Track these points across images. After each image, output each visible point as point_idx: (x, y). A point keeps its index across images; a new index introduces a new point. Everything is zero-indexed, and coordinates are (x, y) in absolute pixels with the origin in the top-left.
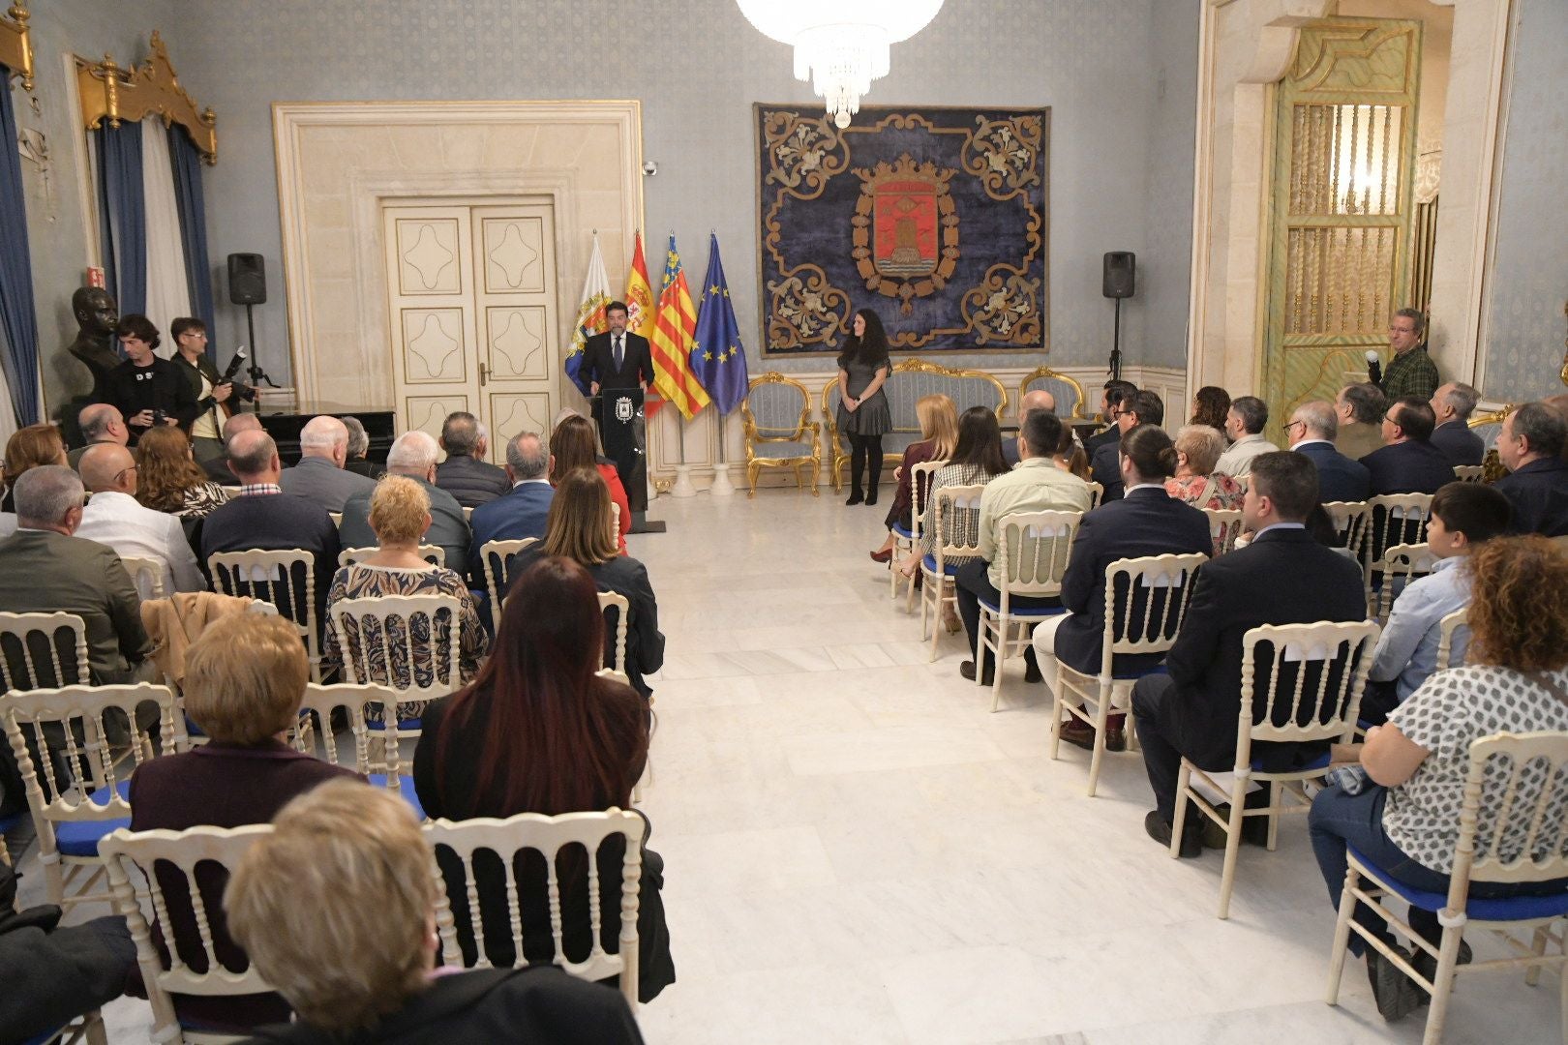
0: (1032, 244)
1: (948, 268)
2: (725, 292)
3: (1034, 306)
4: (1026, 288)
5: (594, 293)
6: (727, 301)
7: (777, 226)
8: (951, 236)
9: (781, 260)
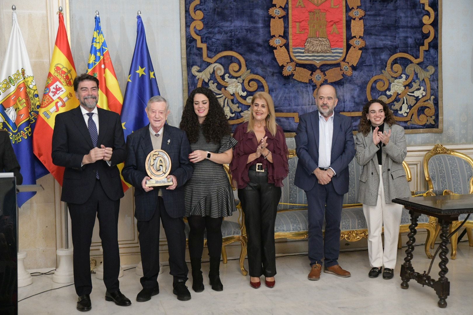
0: (427, 36)
1: (355, 57)
2: (152, 74)
3: (429, 90)
4: (423, 75)
5: (13, 72)
6: (153, 83)
7: (200, 15)
8: (357, 28)
9: (204, 46)
